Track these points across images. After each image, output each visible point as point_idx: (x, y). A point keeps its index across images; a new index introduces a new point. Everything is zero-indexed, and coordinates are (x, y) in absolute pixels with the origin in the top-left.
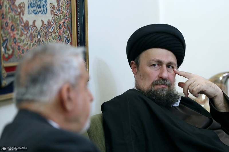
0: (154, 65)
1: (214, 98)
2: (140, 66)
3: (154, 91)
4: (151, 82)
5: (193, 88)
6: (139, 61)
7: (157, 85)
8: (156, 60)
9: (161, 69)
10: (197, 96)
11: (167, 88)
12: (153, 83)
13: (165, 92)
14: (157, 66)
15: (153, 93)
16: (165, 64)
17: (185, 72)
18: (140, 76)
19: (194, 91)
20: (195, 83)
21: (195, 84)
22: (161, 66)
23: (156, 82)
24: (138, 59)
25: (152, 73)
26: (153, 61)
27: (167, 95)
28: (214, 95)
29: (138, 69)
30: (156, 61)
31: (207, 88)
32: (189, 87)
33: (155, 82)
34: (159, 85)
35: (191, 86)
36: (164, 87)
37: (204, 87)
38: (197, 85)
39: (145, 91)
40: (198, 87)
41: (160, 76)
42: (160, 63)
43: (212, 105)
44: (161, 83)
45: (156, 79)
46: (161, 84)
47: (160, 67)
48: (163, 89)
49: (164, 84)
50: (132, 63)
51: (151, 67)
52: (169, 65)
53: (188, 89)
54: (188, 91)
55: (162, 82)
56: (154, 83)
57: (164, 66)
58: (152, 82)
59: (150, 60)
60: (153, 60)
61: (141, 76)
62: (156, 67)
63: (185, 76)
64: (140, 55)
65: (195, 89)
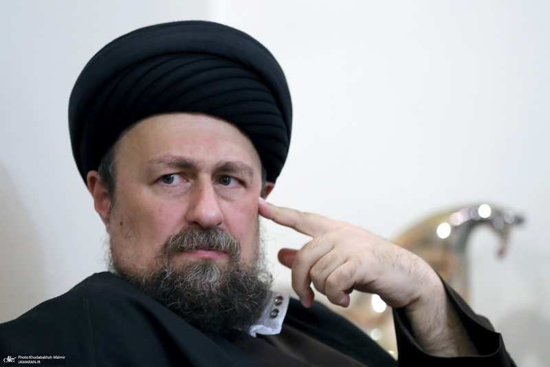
0: (167, 179)
1: (411, 307)
2: (119, 186)
3: (175, 275)
4: (159, 244)
5: (325, 273)
6: (114, 169)
7: (182, 250)
8: (170, 159)
9: (192, 192)
10: (343, 301)
11: (221, 261)
12: (166, 245)
13: (214, 279)
14: (177, 179)
15: (172, 283)
16: (207, 172)
17: (298, 212)
18: (121, 224)
19: (331, 286)
20: (332, 252)
21: (333, 259)
22: (192, 181)
23: (178, 240)
24: (109, 162)
25: (160, 210)
26: (161, 165)
27: (223, 289)
28: (409, 296)
29: (113, 201)
30: (171, 165)
31: (380, 273)
32: (313, 269)
33: (174, 240)
34: (190, 250)
35: (317, 265)
36: (210, 259)
37: (366, 268)
38: (340, 260)
39: (142, 278)
40: (345, 269)
41: (191, 217)
42: (188, 170)
43: (406, 332)
44: (195, 244)
45: (177, 231)
46: (197, 248)
47: (189, 184)
48: (206, 266)
49: (210, 248)
50: (93, 180)
51: (156, 186)
52: (223, 175)
53: (309, 278)
54: (312, 285)
55: (198, 241)
56: (171, 244)
57: (206, 178)
58: (162, 243)
59: (150, 162)
60: (161, 161)
61: (124, 225)
62: (174, 186)
63: (298, 227)
64: (115, 146)
65: (332, 278)
